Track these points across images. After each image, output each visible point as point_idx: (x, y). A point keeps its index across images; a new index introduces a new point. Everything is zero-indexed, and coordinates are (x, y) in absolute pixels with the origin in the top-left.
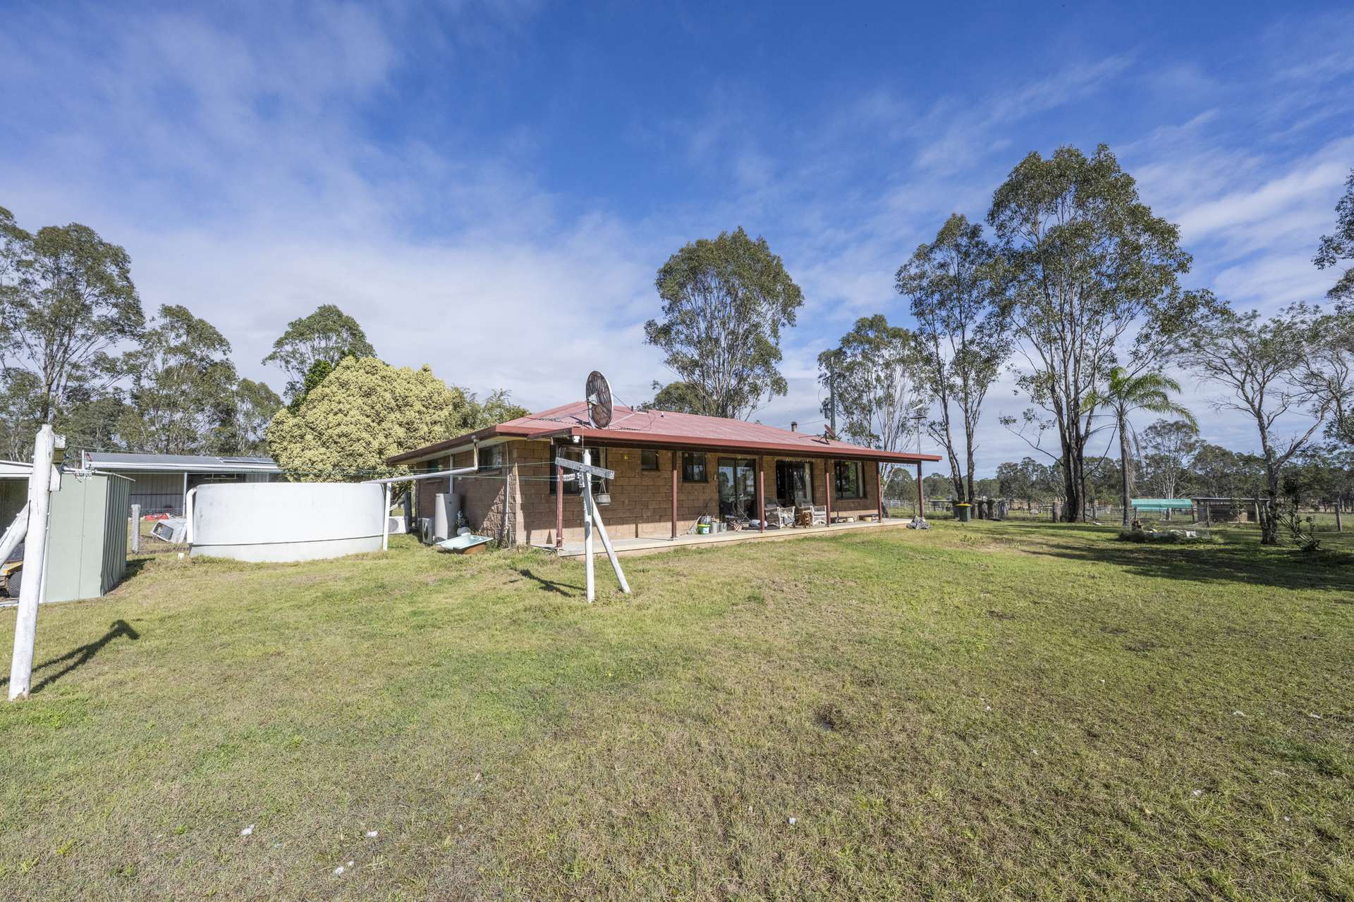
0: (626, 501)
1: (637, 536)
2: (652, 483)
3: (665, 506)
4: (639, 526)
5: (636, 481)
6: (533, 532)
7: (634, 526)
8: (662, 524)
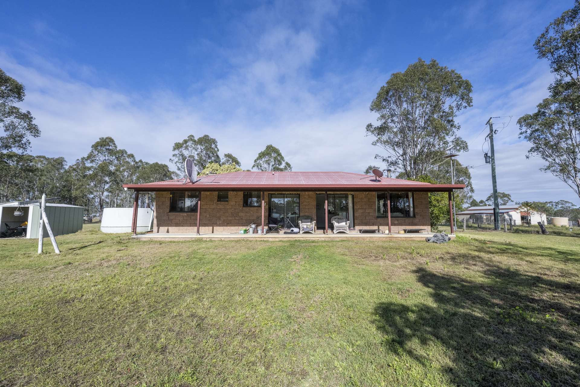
0: (208, 216)
1: (213, 232)
2: (223, 208)
3: (230, 219)
4: (214, 227)
5: (214, 206)
6: (160, 227)
7: (212, 227)
8: (228, 227)
